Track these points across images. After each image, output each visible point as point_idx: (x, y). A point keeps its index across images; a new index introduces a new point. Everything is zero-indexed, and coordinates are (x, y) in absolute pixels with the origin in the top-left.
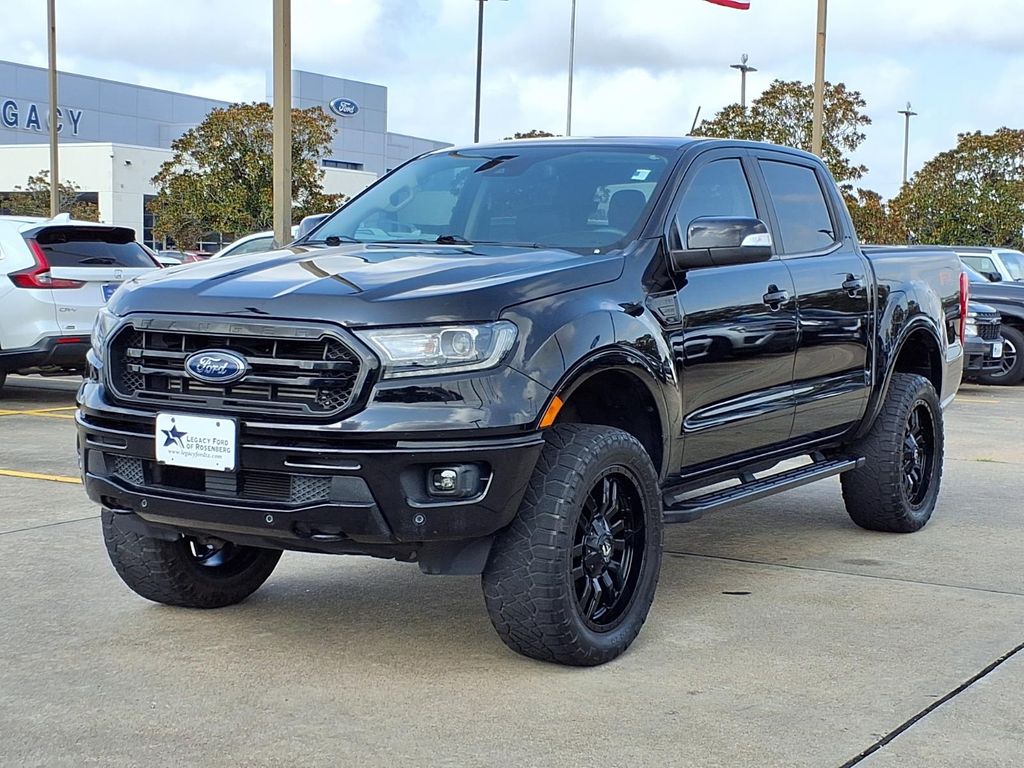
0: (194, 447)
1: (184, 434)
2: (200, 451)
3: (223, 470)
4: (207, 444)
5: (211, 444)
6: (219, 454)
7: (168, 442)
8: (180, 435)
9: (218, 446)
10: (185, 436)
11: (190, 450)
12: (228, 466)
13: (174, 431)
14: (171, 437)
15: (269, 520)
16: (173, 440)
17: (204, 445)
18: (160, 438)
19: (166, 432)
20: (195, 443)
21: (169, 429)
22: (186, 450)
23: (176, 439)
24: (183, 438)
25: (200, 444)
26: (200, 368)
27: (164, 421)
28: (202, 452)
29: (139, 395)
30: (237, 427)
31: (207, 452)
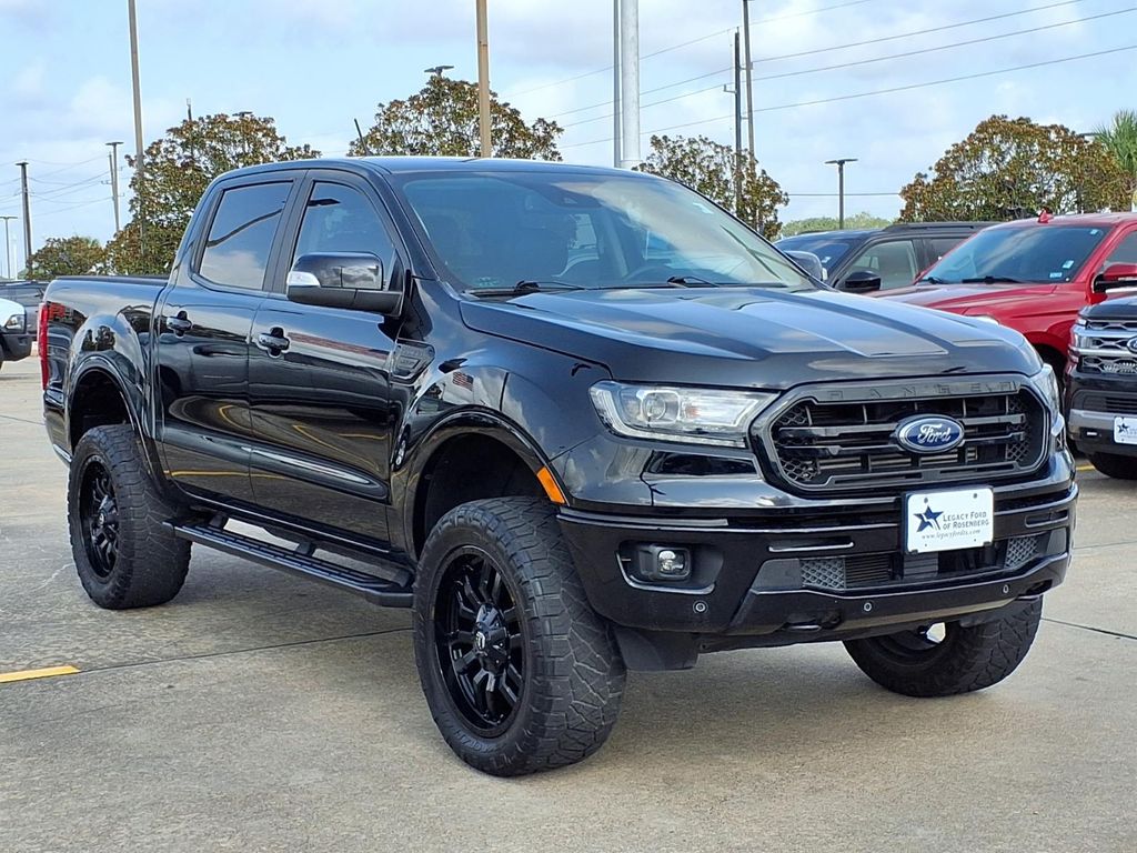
0: (952, 526)
1: (939, 514)
2: (958, 530)
3: (983, 545)
4: (965, 520)
5: (969, 519)
6: (977, 528)
7: (923, 526)
8: (935, 516)
9: (975, 520)
10: (941, 516)
11: (947, 531)
12: (987, 540)
13: (929, 513)
14: (926, 520)
16: (929, 523)
17: (962, 522)
18: (913, 523)
19: (920, 516)
20: (952, 522)
21: (923, 511)
22: (942, 531)
23: (931, 521)
24: (939, 519)
25: (958, 521)
26: (922, 437)
28: (961, 529)
29: (836, 482)
30: (996, 495)
31: (965, 529)
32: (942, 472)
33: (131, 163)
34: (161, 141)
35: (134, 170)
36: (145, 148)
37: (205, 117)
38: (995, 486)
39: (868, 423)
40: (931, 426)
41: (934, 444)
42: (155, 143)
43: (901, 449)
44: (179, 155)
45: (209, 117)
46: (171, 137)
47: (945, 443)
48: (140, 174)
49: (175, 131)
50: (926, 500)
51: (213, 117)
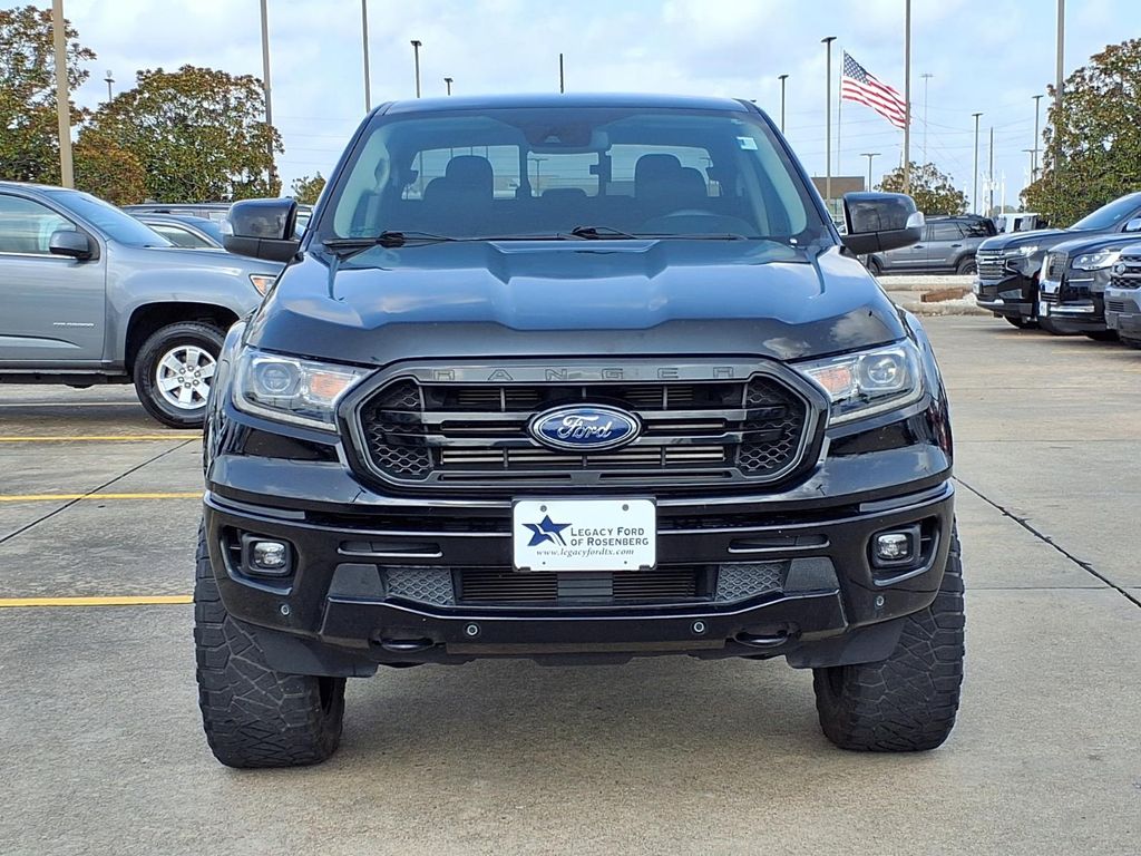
0: (585, 542)
1: (564, 526)
2: (594, 548)
3: (637, 569)
4: (608, 537)
5: (615, 535)
6: (628, 547)
8: (558, 528)
9: (627, 537)
10: (568, 529)
11: (577, 548)
12: (645, 563)
13: (547, 524)
14: (542, 532)
15: (699, 628)
16: (545, 537)
17: (602, 538)
18: (521, 536)
19: (532, 527)
20: (585, 538)
21: (538, 520)
22: (569, 547)
23: (550, 534)
24: (565, 532)
25: (595, 537)
26: (563, 431)
27: (527, 512)
28: (600, 548)
29: (439, 479)
30: (658, 509)
31: (608, 547)
32: (603, 476)
33: (1052, 92)
34: (1083, 69)
35: (1053, 100)
36: (1067, 76)
37: (1128, 41)
38: (658, 498)
39: (507, 410)
40: (580, 418)
41: (583, 440)
42: (1077, 71)
43: (537, 445)
44: (1104, 84)
45: (1132, 41)
46: (1094, 64)
47: (602, 439)
48: (1058, 104)
49: (1098, 58)
50: (544, 508)
51: (1136, 40)
